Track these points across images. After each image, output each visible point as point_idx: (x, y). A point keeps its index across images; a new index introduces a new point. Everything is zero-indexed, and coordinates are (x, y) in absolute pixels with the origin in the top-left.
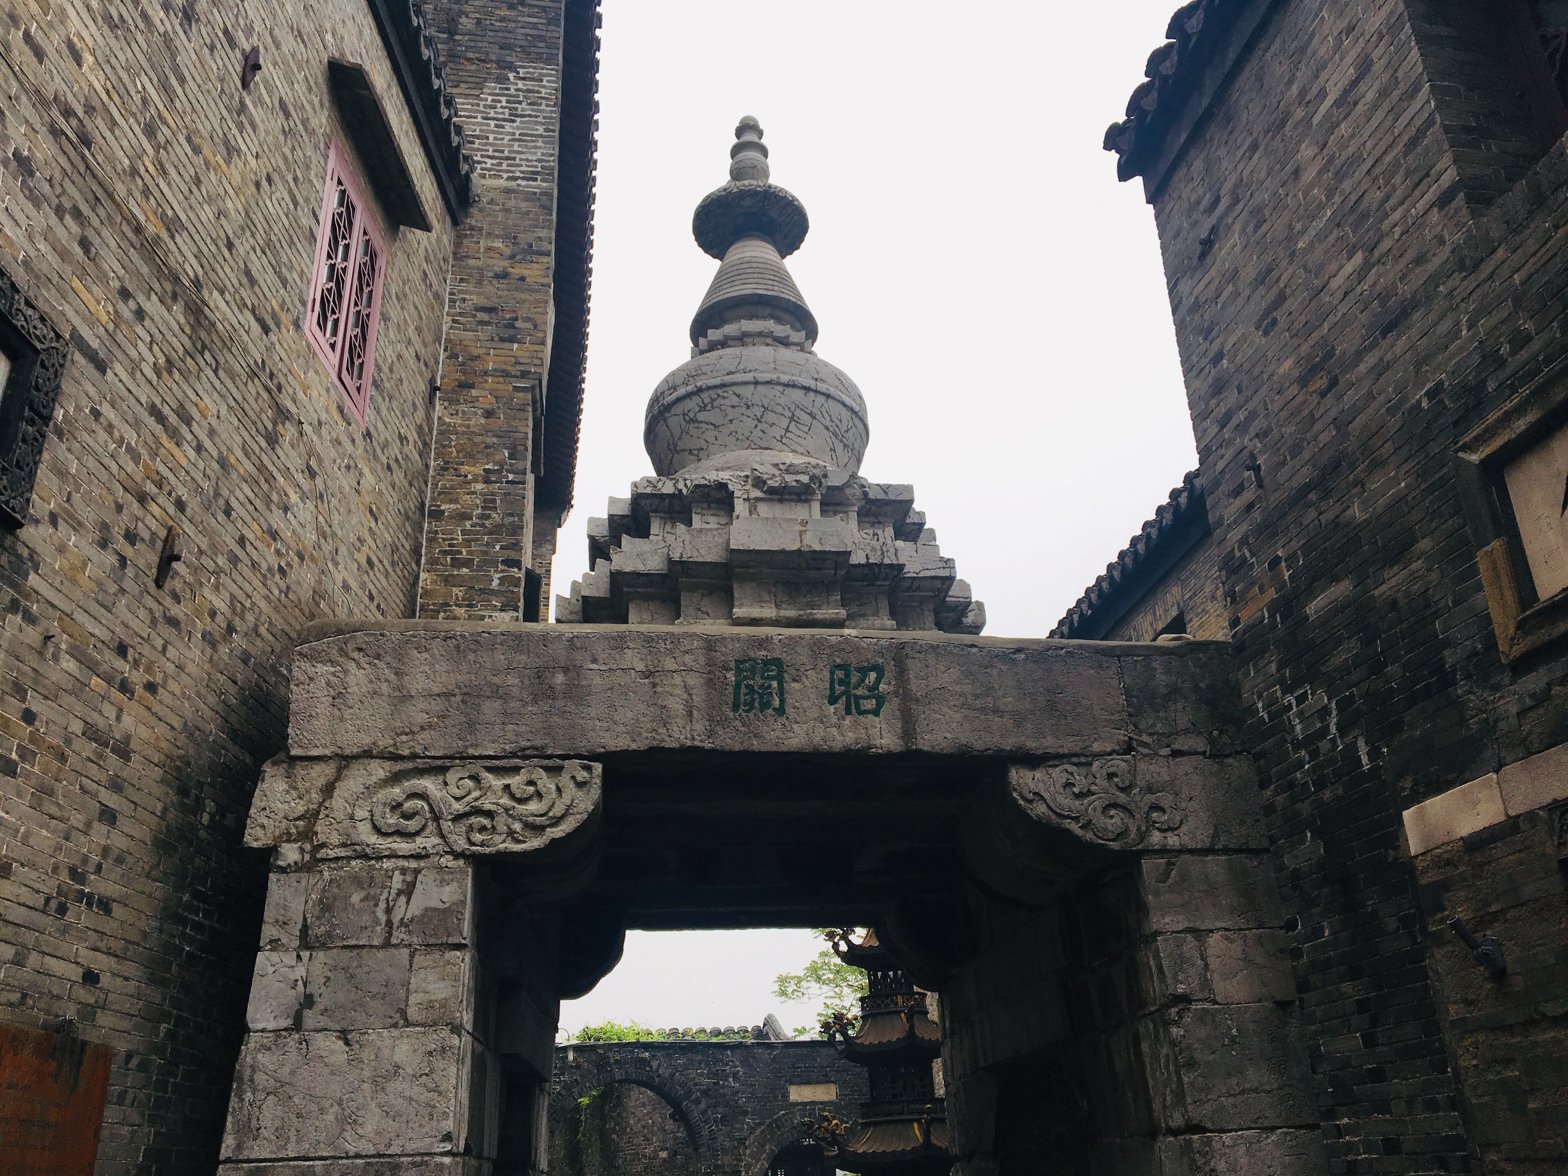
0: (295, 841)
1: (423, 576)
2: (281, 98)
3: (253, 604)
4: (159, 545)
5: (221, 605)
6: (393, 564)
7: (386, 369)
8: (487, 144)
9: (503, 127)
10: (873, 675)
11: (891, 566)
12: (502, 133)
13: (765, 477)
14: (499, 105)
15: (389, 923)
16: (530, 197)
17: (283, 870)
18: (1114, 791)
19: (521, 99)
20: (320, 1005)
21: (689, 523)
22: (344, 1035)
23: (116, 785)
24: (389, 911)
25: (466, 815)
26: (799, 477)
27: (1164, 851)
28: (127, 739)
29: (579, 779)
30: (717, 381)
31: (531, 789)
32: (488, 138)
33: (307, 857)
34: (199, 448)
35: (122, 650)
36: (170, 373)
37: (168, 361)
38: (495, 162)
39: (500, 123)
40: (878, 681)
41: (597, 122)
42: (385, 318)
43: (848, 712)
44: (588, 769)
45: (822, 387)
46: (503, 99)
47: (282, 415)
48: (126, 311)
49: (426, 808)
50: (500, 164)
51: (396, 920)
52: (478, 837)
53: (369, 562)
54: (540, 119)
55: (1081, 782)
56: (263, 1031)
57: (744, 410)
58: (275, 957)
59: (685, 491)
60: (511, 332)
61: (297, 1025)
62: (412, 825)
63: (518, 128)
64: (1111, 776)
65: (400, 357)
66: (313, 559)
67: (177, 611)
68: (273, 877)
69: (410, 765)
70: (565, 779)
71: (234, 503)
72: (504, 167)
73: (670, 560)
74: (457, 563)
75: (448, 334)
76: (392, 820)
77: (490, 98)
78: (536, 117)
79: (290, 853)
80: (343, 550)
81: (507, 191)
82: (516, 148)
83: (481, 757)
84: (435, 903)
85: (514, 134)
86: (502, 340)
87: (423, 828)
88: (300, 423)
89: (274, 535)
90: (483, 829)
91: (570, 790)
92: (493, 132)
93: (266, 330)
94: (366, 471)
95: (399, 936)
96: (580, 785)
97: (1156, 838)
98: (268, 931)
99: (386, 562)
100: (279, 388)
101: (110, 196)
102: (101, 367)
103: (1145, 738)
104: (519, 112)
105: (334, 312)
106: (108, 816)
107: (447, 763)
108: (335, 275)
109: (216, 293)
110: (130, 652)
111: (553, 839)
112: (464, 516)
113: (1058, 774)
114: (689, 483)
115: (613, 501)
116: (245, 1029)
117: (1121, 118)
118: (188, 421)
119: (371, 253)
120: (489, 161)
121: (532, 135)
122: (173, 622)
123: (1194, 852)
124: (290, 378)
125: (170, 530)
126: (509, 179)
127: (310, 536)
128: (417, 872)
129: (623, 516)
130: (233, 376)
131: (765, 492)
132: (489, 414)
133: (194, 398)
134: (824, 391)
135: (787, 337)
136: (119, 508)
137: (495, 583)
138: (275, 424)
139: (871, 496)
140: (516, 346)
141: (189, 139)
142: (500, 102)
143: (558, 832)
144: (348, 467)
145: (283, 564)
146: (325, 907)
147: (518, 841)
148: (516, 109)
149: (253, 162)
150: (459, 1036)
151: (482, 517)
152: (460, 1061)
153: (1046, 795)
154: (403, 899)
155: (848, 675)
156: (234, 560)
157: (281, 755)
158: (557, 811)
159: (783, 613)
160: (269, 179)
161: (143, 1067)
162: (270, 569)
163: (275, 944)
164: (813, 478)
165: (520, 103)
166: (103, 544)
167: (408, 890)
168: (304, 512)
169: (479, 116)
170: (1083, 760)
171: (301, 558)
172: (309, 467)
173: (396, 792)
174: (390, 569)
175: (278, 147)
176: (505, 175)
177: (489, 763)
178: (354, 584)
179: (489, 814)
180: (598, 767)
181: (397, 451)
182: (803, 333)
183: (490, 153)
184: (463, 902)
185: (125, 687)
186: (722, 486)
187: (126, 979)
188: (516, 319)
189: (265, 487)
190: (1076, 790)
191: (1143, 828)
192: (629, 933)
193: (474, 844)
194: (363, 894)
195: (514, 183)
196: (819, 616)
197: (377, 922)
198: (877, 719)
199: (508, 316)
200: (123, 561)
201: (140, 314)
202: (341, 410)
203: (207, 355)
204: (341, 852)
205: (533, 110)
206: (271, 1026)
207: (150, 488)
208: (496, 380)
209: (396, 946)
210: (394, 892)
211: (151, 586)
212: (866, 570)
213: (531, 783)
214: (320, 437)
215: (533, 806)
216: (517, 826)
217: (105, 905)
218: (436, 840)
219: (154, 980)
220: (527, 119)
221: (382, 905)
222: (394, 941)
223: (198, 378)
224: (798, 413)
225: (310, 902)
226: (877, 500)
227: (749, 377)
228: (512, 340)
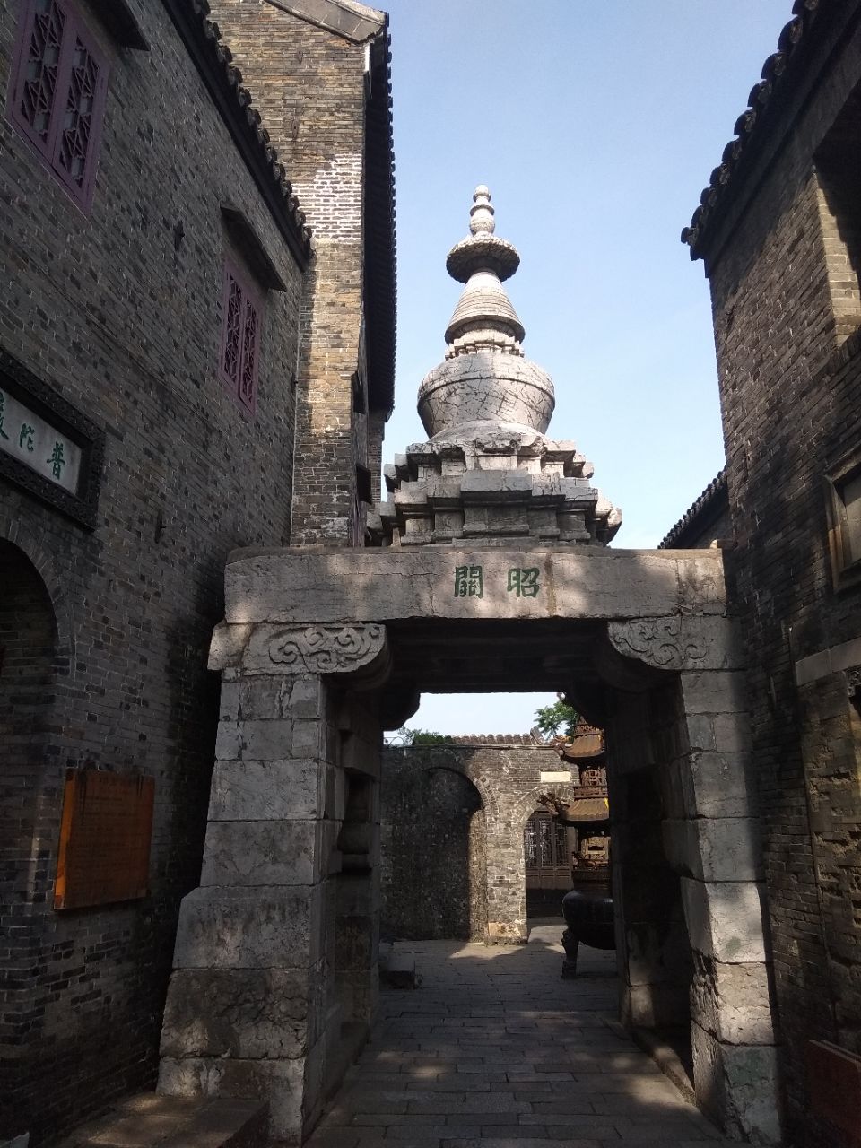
0: (233, 667)
1: (294, 497)
2: (196, 245)
3: (203, 539)
4: (155, 520)
5: (187, 543)
6: (276, 495)
7: (265, 381)
8: (319, 214)
9: (328, 201)
10: (533, 574)
11: (558, 496)
12: (328, 205)
13: (483, 442)
14: (325, 186)
15: (281, 708)
16: (346, 247)
17: (228, 681)
18: (669, 637)
19: (339, 179)
20: (250, 747)
21: (440, 472)
22: (262, 762)
23: (145, 645)
24: (280, 702)
25: (317, 653)
26: (503, 442)
27: (694, 670)
28: (149, 622)
29: (373, 634)
30: (458, 379)
31: (349, 639)
32: (319, 209)
33: (239, 675)
34: (170, 464)
35: (143, 578)
36: (153, 428)
37: (151, 423)
38: (325, 226)
39: (327, 197)
40: (535, 578)
41: (394, 166)
42: (263, 350)
43: (519, 596)
44: (378, 628)
45: (521, 378)
46: (328, 181)
47: (210, 430)
48: (129, 404)
49: (296, 650)
50: (327, 227)
51: (284, 706)
52: (323, 665)
53: (263, 498)
54: (352, 193)
55: (649, 633)
56: (223, 760)
57: (474, 396)
58: (227, 724)
59: (437, 452)
60: (338, 341)
61: (240, 757)
62: (292, 657)
63: (338, 201)
64: (666, 628)
65: (273, 370)
66: (232, 505)
67: (166, 552)
68: (223, 685)
69: (287, 627)
70: (365, 634)
71: (189, 488)
72: (330, 229)
73: (428, 498)
74: (314, 489)
75: (301, 345)
76: (280, 657)
77: (320, 181)
78: (349, 192)
79: (230, 673)
80: (248, 495)
81: (334, 246)
82: (337, 215)
83: (323, 623)
84: (302, 698)
85: (335, 205)
86: (333, 346)
87: (296, 659)
88: (220, 432)
89: (210, 498)
90: (325, 661)
91: (369, 640)
92: (323, 205)
93: (198, 385)
94: (258, 446)
95: (285, 714)
96: (374, 637)
97: (690, 664)
98: (223, 712)
99: (272, 495)
100: (207, 416)
101: (116, 344)
102: (120, 438)
103: (688, 607)
104: (338, 190)
105: (234, 359)
106: (144, 661)
107: (305, 626)
108: (233, 337)
109: (171, 375)
110: (146, 578)
111: (361, 666)
112: (316, 460)
113: (636, 627)
114: (439, 447)
115: (397, 456)
116: (215, 759)
117: (689, 225)
118: (162, 450)
119: (252, 314)
120: (321, 226)
121: (346, 205)
122: (165, 559)
123: (711, 670)
124: (212, 408)
125: (159, 511)
126: (334, 237)
127: (229, 494)
128: (293, 682)
129: (404, 465)
130: (182, 417)
131: (484, 452)
132: (327, 395)
133: (166, 438)
134: (523, 380)
135: (503, 342)
136: (135, 508)
137: (335, 500)
138: (207, 436)
139: (549, 449)
140: (341, 350)
141: (151, 295)
142: (326, 183)
143: (364, 662)
144: (248, 447)
145: (217, 513)
146: (249, 700)
147: (343, 667)
148: (336, 187)
149: (184, 290)
150: (318, 763)
151: (325, 460)
152: (319, 776)
153: (629, 641)
154: (287, 696)
155: (518, 575)
156: (191, 517)
157: (223, 622)
158: (363, 651)
159: (493, 528)
160: (193, 297)
161: (169, 777)
162: (210, 518)
163: (227, 719)
164: (511, 442)
165: (338, 182)
166: (129, 529)
167: (289, 692)
168: (225, 480)
169: (314, 194)
170: (651, 620)
171: (226, 506)
172: (226, 454)
173: (282, 641)
174: (274, 498)
175: (196, 274)
176: (331, 234)
177: (325, 625)
178: (255, 514)
179: (327, 652)
180: (382, 627)
181: (274, 428)
182: (513, 338)
183: (321, 220)
184: (317, 698)
185: (146, 597)
186: (459, 449)
187: (158, 736)
188: (341, 332)
189: (204, 473)
190: (646, 637)
191: (683, 657)
192: (421, 694)
193: (320, 668)
194: (267, 693)
195: (336, 240)
196: (514, 529)
197: (275, 707)
198: (535, 599)
199: (335, 331)
200: (139, 533)
201: (135, 402)
202: (241, 416)
203: (170, 412)
204: (255, 672)
205: (347, 187)
206: (227, 758)
207: (148, 492)
208: (330, 373)
209: (286, 719)
210: (282, 691)
211: (154, 544)
212: (543, 499)
213: (348, 636)
214: (231, 435)
215: (350, 648)
216: (342, 659)
217: (146, 703)
218: (302, 666)
219: (171, 736)
220: (344, 194)
221: (277, 699)
222: (284, 717)
223: (166, 425)
224: (507, 396)
225: (242, 698)
226: (553, 452)
227: (477, 375)
228: (338, 346)
